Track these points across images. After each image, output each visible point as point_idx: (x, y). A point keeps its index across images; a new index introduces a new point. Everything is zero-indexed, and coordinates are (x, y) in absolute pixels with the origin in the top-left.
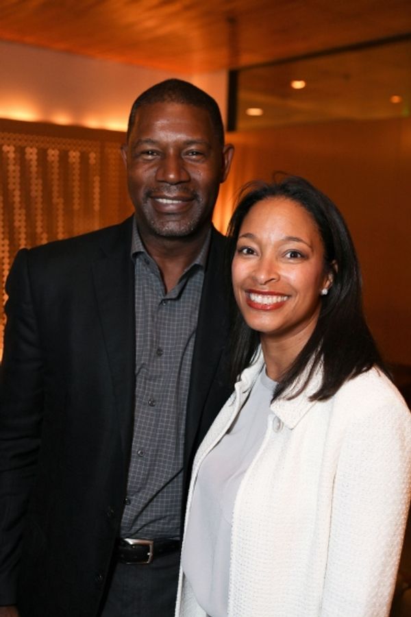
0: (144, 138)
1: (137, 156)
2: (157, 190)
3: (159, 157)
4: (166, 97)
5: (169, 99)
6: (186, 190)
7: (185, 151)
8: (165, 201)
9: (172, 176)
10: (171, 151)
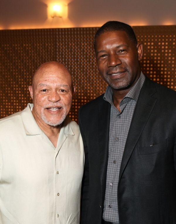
0: (99, 50)
1: (99, 59)
2: (109, 71)
3: (107, 57)
4: (104, 30)
5: (106, 31)
6: (121, 68)
7: (118, 51)
8: (114, 75)
9: (113, 63)
10: (112, 52)
